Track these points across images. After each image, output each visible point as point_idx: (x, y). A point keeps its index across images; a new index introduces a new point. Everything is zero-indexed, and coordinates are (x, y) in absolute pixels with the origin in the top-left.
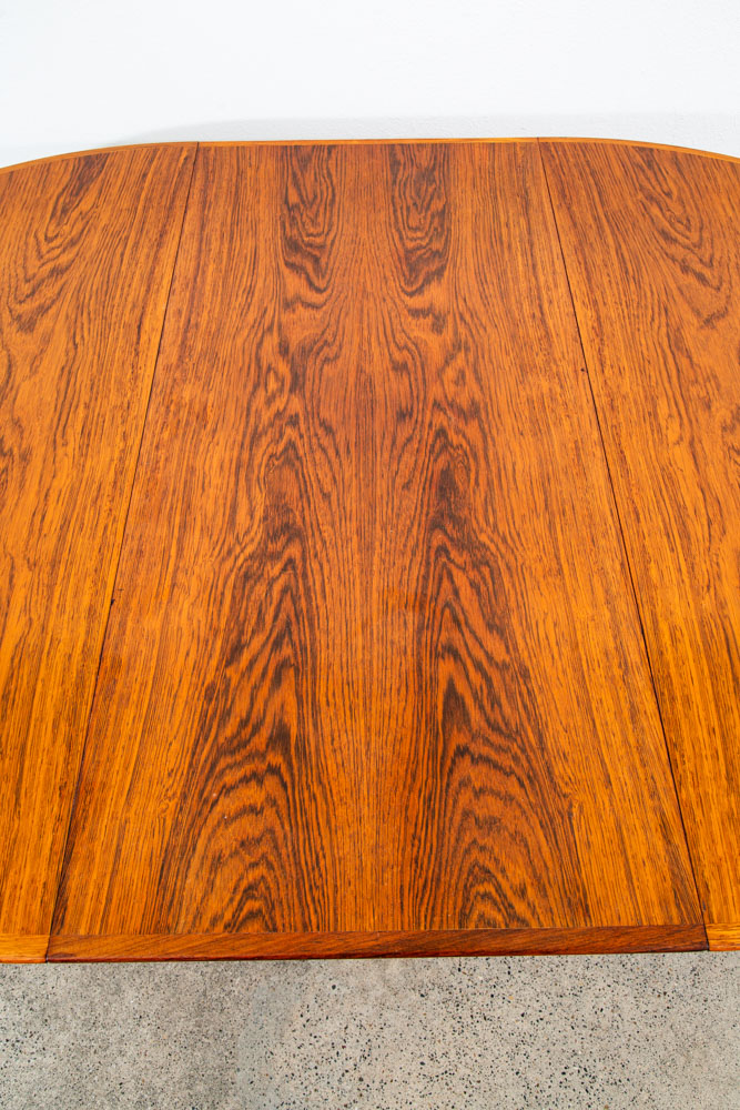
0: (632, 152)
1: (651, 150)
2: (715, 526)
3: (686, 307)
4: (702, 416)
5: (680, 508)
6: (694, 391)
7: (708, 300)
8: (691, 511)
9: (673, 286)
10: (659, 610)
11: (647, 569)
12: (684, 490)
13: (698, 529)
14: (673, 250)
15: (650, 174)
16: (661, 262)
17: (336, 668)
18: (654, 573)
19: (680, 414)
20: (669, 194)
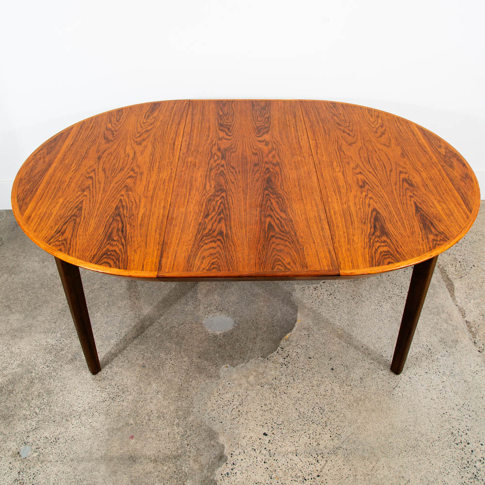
0: (329, 104)
1: (335, 103)
2: (348, 190)
3: (344, 141)
4: (347, 166)
5: (339, 187)
6: (344, 160)
7: (350, 139)
8: (342, 187)
9: (340, 136)
10: (331, 208)
11: (328, 199)
12: (340, 182)
13: (344, 191)
14: (341, 127)
15: (334, 109)
16: (337, 131)
17: (237, 219)
18: (330, 200)
19: (340, 165)
20: (340, 114)
